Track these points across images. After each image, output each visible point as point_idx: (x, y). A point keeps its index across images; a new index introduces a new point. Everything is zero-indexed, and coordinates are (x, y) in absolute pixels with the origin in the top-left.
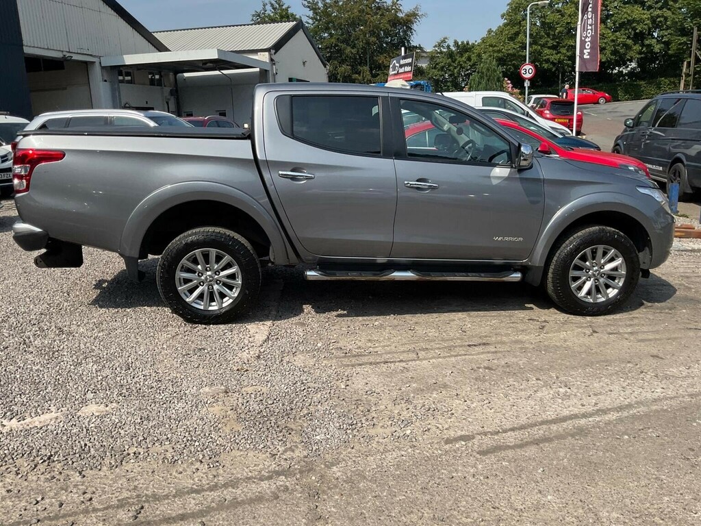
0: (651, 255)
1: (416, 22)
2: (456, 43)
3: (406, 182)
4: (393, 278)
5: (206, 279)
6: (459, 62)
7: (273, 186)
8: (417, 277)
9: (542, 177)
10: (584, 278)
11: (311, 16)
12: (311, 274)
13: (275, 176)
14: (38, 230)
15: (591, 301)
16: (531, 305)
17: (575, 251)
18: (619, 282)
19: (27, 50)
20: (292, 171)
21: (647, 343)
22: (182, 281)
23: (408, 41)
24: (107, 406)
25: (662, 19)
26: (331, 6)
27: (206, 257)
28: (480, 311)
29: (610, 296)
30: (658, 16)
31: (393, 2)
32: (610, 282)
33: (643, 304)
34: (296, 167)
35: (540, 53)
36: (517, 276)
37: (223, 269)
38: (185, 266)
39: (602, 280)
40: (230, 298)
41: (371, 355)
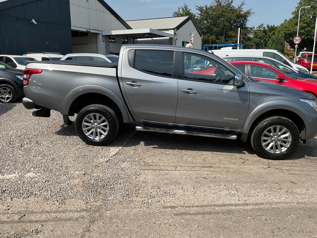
0: (306, 132)
1: (249, 16)
2: (268, 26)
3: (182, 90)
4: (175, 133)
5: (95, 126)
6: (269, 35)
7: (123, 88)
8: (186, 133)
9: (249, 91)
10: (270, 141)
11: (199, 13)
12: (138, 128)
13: (125, 84)
14: (31, 101)
15: (273, 152)
16: (246, 152)
17: (265, 127)
18: (288, 144)
19: (72, 28)
20: (132, 82)
21: (293, 175)
22: (85, 126)
23: (245, 25)
24: (36, 174)
26: (209, 9)
27: (95, 117)
28: (219, 152)
29: (283, 151)
31: (239, 7)
32: (284, 144)
33: (304, 156)
34: (134, 81)
35: (310, 31)
37: (102, 123)
38: (86, 120)
39: (279, 143)
40: (104, 135)
41: (155, 166)
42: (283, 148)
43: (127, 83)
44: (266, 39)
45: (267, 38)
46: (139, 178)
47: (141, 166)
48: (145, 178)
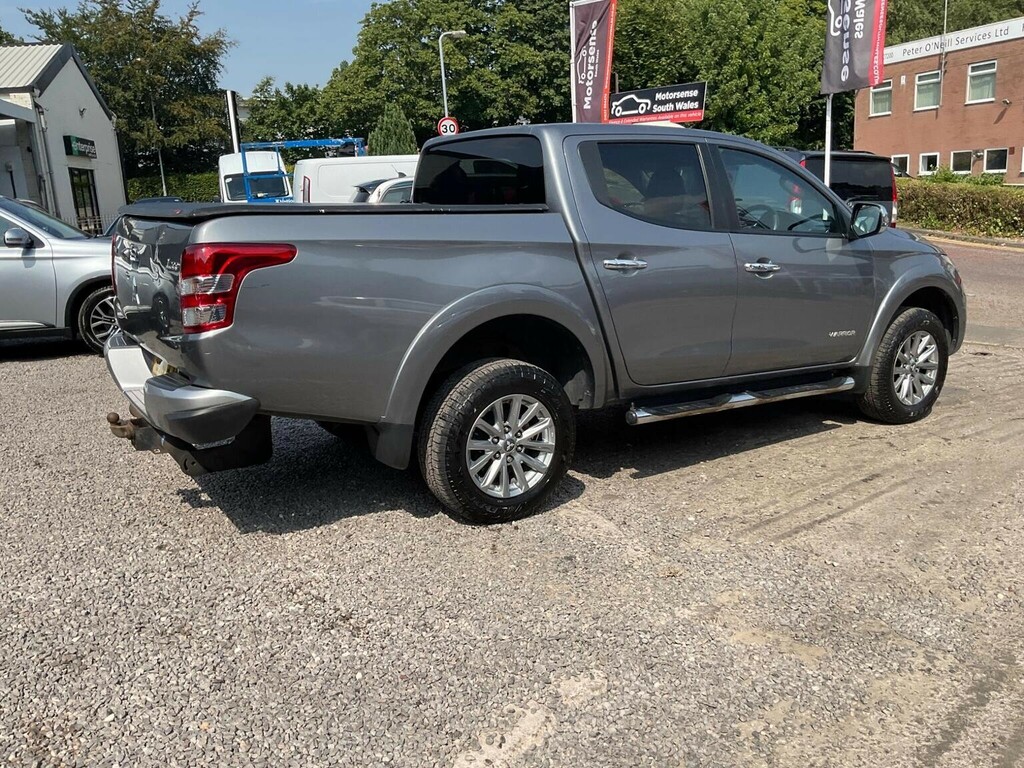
0: (957, 337)
1: (221, 53)
2: (290, 88)
3: (748, 265)
6: (299, 115)
7: (599, 285)
8: (757, 400)
9: (870, 249)
10: (903, 375)
13: (600, 267)
14: (245, 398)
15: (910, 403)
20: (619, 258)
22: (473, 456)
23: (213, 82)
25: (558, 64)
27: (507, 409)
28: (791, 438)
29: (925, 394)
30: (553, 60)
32: (924, 377)
34: (624, 252)
36: (850, 382)
37: (525, 428)
38: (477, 429)
39: (918, 375)
40: (537, 471)
41: (781, 517)
42: (923, 387)
43: (606, 262)
44: (291, 129)
45: (294, 123)
46: (840, 560)
47: (749, 530)
48: (849, 553)
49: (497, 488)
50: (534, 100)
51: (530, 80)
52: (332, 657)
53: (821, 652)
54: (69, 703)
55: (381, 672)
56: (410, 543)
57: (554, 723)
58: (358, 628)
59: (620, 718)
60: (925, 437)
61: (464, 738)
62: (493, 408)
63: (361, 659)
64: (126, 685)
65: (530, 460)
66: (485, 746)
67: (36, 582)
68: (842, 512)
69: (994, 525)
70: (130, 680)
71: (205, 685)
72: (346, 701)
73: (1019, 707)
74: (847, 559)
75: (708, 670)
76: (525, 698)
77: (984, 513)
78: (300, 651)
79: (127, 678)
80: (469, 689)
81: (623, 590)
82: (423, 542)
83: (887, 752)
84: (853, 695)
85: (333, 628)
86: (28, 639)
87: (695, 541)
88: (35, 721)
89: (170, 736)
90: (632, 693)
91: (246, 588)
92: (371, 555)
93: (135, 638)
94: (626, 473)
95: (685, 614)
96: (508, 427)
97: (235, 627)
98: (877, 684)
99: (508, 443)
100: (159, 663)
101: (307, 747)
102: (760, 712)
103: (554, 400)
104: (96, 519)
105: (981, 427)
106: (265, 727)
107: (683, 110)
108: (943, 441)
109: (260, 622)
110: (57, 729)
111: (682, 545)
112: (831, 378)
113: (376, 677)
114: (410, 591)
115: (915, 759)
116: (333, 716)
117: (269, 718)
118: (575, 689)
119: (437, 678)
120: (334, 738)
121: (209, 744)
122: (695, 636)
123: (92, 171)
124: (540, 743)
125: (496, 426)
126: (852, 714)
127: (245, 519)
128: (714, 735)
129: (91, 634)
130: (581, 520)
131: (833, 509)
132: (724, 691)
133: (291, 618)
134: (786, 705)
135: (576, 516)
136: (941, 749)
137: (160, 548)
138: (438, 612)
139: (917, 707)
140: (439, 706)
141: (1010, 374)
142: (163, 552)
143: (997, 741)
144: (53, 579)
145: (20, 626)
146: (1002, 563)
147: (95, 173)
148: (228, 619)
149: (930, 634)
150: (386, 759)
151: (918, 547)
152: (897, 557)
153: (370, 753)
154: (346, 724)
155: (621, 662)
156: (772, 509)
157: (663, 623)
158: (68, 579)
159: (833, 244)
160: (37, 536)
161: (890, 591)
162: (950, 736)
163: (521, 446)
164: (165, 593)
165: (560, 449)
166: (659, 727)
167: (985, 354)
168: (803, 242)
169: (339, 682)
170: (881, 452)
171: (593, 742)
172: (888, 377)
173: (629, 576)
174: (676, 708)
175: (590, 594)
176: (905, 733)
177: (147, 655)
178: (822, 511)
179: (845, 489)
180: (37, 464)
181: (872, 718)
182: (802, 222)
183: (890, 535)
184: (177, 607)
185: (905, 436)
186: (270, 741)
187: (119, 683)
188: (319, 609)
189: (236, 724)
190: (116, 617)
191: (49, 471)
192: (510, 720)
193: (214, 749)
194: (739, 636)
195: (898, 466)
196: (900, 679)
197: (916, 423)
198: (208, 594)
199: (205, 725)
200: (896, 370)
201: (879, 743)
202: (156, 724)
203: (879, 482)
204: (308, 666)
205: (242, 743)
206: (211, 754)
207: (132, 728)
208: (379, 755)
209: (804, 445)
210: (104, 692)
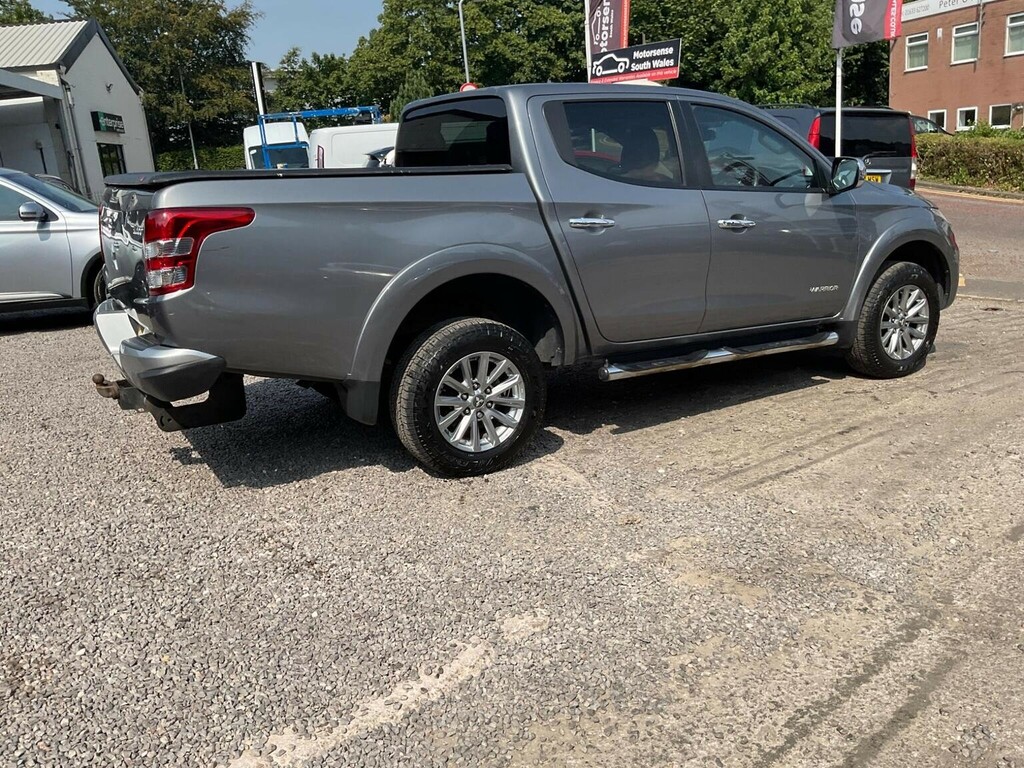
0: (949, 291)
1: (248, 26)
2: (316, 58)
3: (721, 222)
4: (708, 361)
5: (475, 401)
8: (734, 355)
9: (853, 203)
10: (891, 330)
13: (566, 226)
14: (210, 357)
15: (899, 357)
18: (922, 329)
20: (586, 216)
22: (442, 411)
27: (475, 366)
28: (777, 394)
29: (916, 348)
32: (914, 331)
34: (591, 211)
36: (833, 338)
38: (445, 386)
39: (907, 330)
40: (508, 427)
41: (749, 469)
42: (914, 341)
43: (572, 221)
44: (318, 99)
45: (321, 93)
46: (800, 508)
47: (716, 481)
48: (810, 502)
49: (468, 443)
50: (561, 62)
51: (557, 43)
52: (292, 598)
53: (761, 593)
54: (47, 640)
55: (336, 611)
56: (382, 495)
57: (492, 656)
58: (321, 572)
59: (556, 652)
60: (913, 390)
61: (404, 669)
62: (460, 365)
63: (319, 599)
64: (100, 624)
65: (500, 416)
66: (423, 677)
67: (30, 533)
68: (811, 463)
69: (962, 473)
70: (103, 619)
71: (171, 624)
72: (299, 637)
73: (946, 644)
74: (808, 507)
75: (648, 609)
76: (467, 634)
77: (954, 463)
78: (263, 593)
79: (101, 617)
80: (416, 626)
81: (580, 537)
82: (395, 495)
83: (807, 683)
84: (784, 632)
85: (297, 572)
86: (15, 583)
87: (661, 491)
88: (14, 655)
89: (133, 668)
90: (572, 629)
91: (221, 537)
92: (343, 506)
93: (113, 582)
94: (606, 429)
95: (633, 557)
96: (476, 383)
97: (205, 573)
98: (811, 622)
99: (478, 399)
100: (133, 604)
101: (257, 677)
102: (691, 646)
103: (522, 357)
104: (91, 476)
105: (971, 380)
106: (221, 660)
107: (659, 68)
108: (928, 394)
109: (230, 568)
110: (34, 662)
111: (648, 495)
112: (816, 333)
113: (331, 615)
114: (375, 538)
115: (833, 690)
116: (285, 650)
117: (225, 652)
118: (517, 626)
119: (387, 616)
120: (283, 669)
121: (168, 675)
122: (641, 578)
123: (121, 146)
124: (476, 674)
125: (465, 383)
126: (780, 649)
127: (229, 474)
128: (643, 667)
129: (73, 579)
130: (552, 472)
131: (803, 461)
132: (660, 628)
133: (259, 563)
134: (718, 641)
135: (549, 469)
136: (859, 681)
137: (147, 501)
138: (398, 558)
139: (846, 643)
140: (386, 641)
141: (1015, 328)
142: (149, 505)
143: (917, 673)
144: (45, 531)
145: (10, 572)
146: (961, 510)
147: (124, 148)
148: (200, 564)
149: (874, 576)
150: (329, 688)
151: (880, 495)
152: (857, 505)
153: (314, 683)
154: (295, 657)
155: (566, 601)
156: (742, 461)
157: (613, 566)
158: (58, 530)
159: (812, 199)
160: (35, 492)
161: (843, 536)
162: (871, 670)
163: (492, 402)
164: (145, 541)
165: (530, 404)
166: (592, 660)
167: (995, 310)
168: (786, 198)
169: (295, 620)
170: (864, 406)
171: (526, 673)
172: (875, 332)
173: (589, 523)
174: (610, 642)
175: (547, 540)
176: (828, 666)
177: (122, 597)
178: (791, 462)
179: (818, 442)
180: (44, 426)
181: (799, 654)
182: (784, 178)
183: (853, 485)
184: (155, 555)
185: (891, 390)
186: (224, 671)
187: (93, 622)
188: (287, 555)
189: (194, 657)
190: (98, 564)
191: (53, 432)
192: (452, 653)
193: (171, 679)
194: (684, 578)
195: (879, 419)
196: (835, 618)
197: (907, 377)
198: (185, 543)
199: (166, 658)
200: (883, 325)
201: (801, 675)
202: (122, 657)
203: (855, 435)
204: (269, 606)
205: (198, 674)
206: (168, 683)
207: (101, 661)
208: (323, 684)
209: (787, 400)
210: (79, 630)
